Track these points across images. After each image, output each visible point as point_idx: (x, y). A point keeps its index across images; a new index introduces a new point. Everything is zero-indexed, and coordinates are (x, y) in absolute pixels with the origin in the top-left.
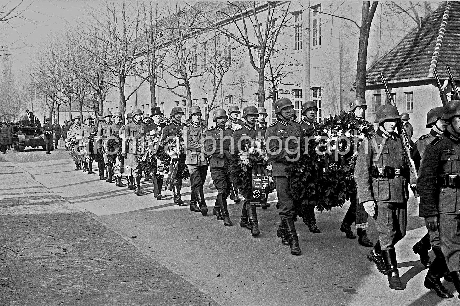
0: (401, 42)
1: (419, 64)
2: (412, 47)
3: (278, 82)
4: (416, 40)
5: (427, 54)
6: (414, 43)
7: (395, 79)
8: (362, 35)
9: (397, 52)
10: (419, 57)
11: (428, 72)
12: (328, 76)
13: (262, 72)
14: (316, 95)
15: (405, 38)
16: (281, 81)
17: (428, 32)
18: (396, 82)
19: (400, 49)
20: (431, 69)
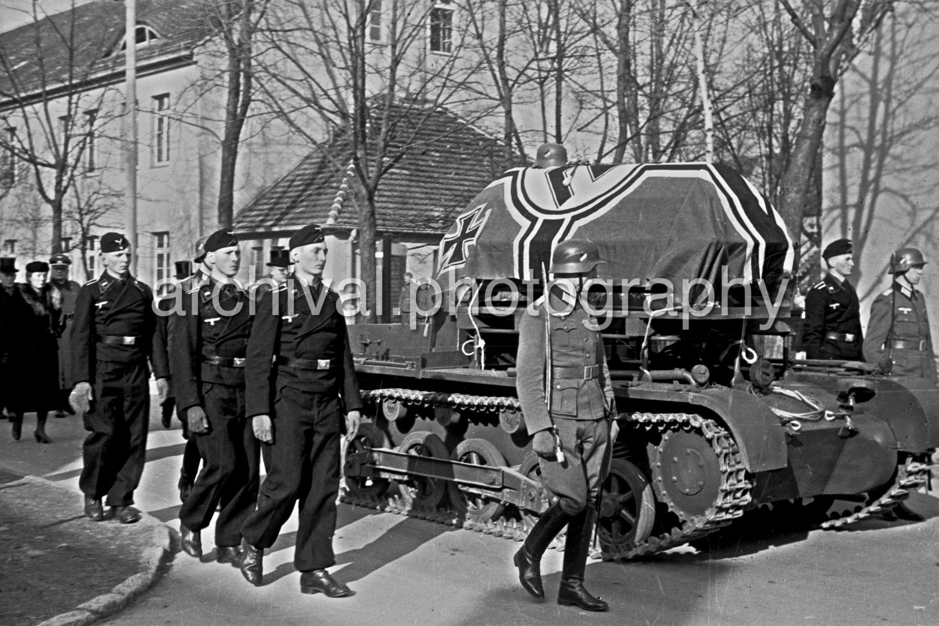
0: (300, 165)
1: (320, 202)
2: (314, 174)
3: (92, 222)
4: (323, 162)
5: (333, 188)
6: (320, 168)
7: (282, 225)
8: (226, 154)
9: (294, 181)
10: (321, 191)
11: (327, 217)
12: (182, 214)
13: (57, 206)
14: (161, 245)
15: (308, 157)
16: (97, 221)
17: (341, 150)
18: (283, 229)
19: (299, 175)
20: (333, 213)
